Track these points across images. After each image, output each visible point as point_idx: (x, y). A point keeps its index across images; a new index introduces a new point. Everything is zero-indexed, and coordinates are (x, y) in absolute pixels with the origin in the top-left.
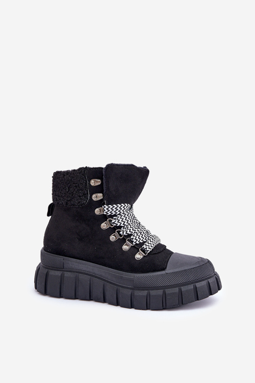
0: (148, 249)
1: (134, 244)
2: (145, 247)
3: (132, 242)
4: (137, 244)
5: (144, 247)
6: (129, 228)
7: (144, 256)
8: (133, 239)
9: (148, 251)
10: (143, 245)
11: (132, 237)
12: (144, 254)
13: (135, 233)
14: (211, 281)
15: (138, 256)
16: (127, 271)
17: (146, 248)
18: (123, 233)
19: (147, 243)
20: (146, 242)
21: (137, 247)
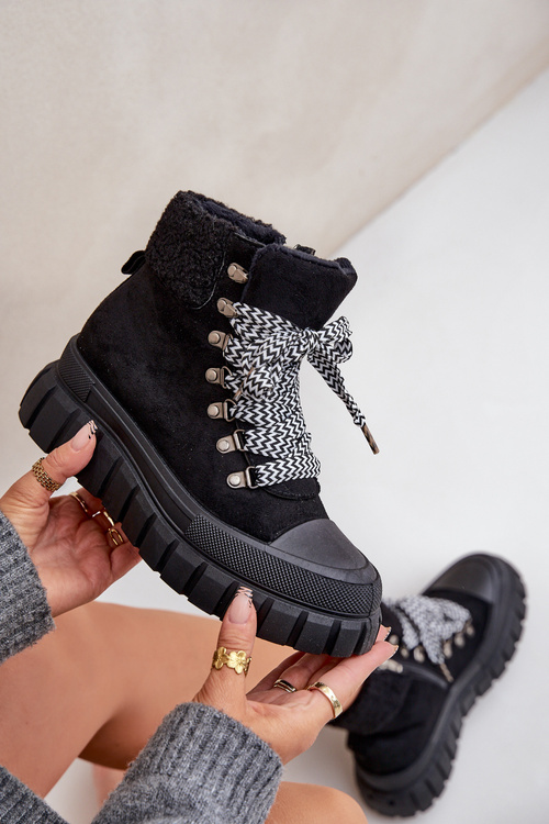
0: (263, 478)
1: (246, 449)
2: (261, 471)
3: (243, 442)
4: (250, 453)
5: (259, 469)
6: (256, 411)
7: (247, 488)
8: (249, 436)
9: (262, 482)
10: (262, 464)
11: (250, 432)
12: (250, 484)
13: (263, 426)
14: (346, 625)
15: (236, 480)
16: (194, 494)
17: (262, 475)
18: (236, 412)
19: (273, 465)
20: (272, 460)
21: (246, 460)
